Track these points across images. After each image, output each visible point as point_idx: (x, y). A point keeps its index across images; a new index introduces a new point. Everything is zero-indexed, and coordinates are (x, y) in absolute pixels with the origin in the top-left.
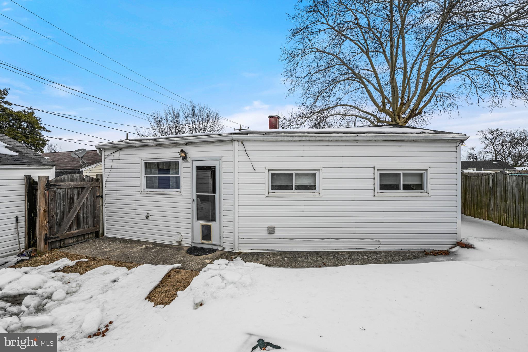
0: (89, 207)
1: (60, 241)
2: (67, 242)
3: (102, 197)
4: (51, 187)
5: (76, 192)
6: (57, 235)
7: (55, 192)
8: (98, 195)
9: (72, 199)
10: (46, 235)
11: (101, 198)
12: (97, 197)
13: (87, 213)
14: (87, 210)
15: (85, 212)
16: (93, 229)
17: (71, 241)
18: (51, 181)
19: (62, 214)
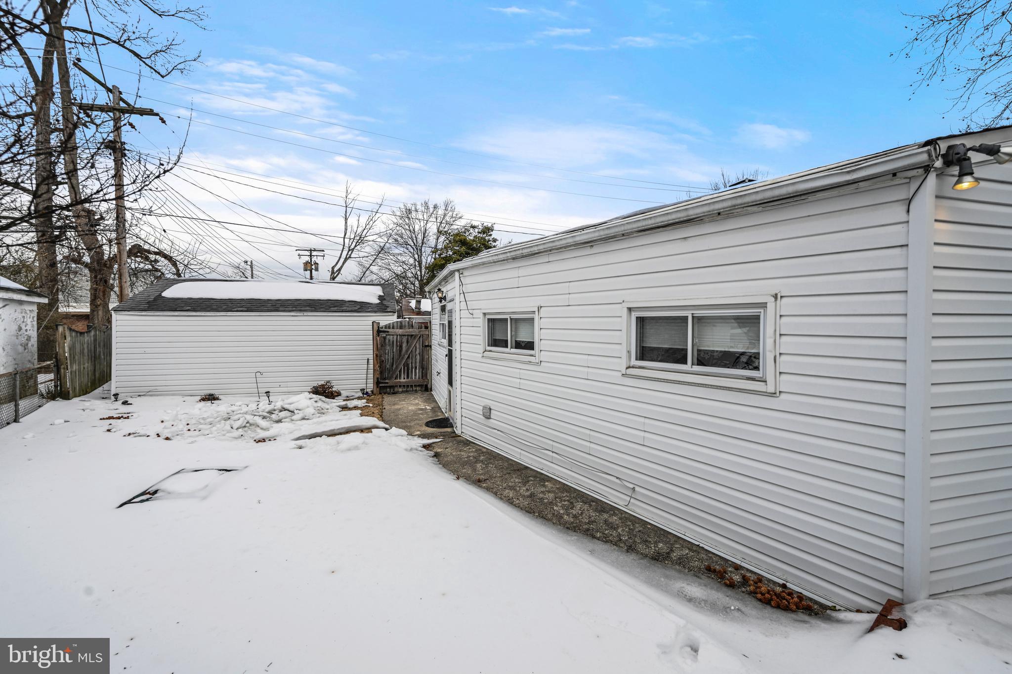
0: (418, 357)
1: (390, 387)
2: (396, 389)
3: (431, 348)
4: (382, 333)
5: (405, 339)
6: (387, 381)
7: (385, 338)
8: (427, 344)
9: (401, 347)
10: (378, 378)
11: (430, 348)
12: (426, 346)
13: (416, 362)
14: (416, 359)
15: (414, 362)
16: (421, 382)
17: (400, 390)
18: (382, 328)
19: (391, 361)
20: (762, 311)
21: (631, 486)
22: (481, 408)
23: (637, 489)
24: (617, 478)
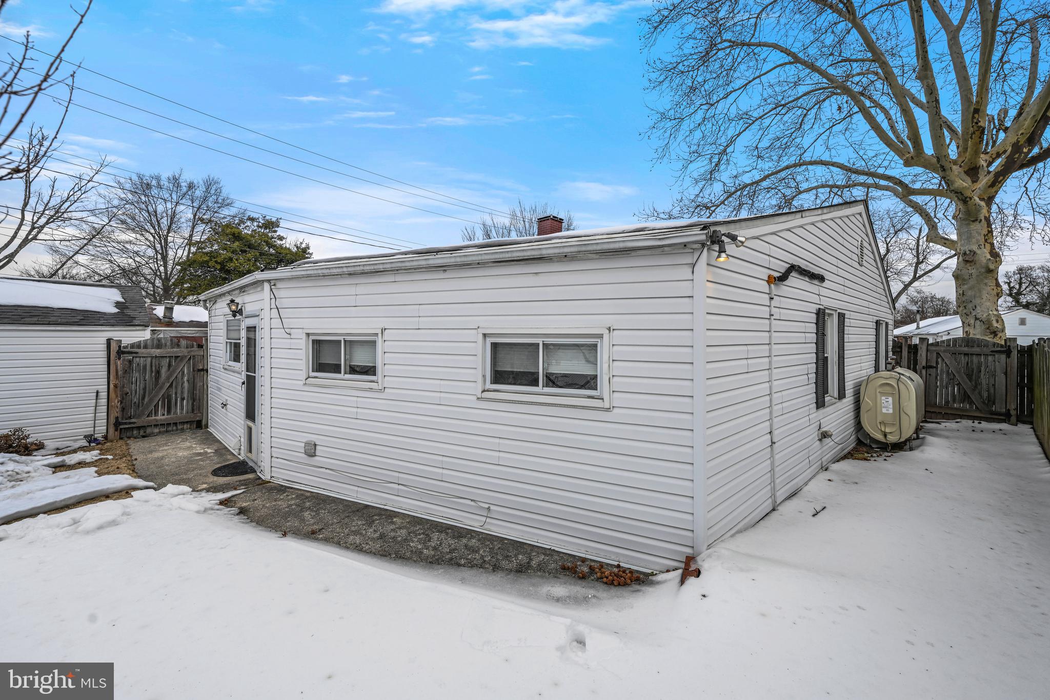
0: (186, 384)
1: (139, 428)
2: (149, 430)
3: (207, 372)
4: (125, 355)
5: (165, 362)
6: (133, 420)
7: (130, 362)
8: (201, 368)
9: (158, 372)
10: (117, 418)
11: (205, 372)
12: (199, 370)
13: (182, 392)
14: (183, 388)
15: (179, 392)
16: (191, 417)
17: (156, 430)
18: (124, 347)
19: (142, 392)
20: (599, 340)
21: (486, 506)
22: (303, 445)
23: (492, 507)
24: (472, 500)
